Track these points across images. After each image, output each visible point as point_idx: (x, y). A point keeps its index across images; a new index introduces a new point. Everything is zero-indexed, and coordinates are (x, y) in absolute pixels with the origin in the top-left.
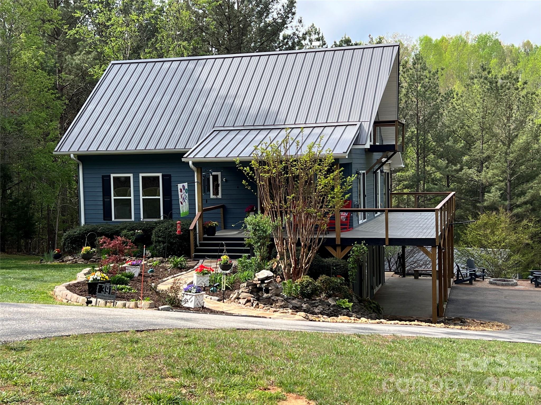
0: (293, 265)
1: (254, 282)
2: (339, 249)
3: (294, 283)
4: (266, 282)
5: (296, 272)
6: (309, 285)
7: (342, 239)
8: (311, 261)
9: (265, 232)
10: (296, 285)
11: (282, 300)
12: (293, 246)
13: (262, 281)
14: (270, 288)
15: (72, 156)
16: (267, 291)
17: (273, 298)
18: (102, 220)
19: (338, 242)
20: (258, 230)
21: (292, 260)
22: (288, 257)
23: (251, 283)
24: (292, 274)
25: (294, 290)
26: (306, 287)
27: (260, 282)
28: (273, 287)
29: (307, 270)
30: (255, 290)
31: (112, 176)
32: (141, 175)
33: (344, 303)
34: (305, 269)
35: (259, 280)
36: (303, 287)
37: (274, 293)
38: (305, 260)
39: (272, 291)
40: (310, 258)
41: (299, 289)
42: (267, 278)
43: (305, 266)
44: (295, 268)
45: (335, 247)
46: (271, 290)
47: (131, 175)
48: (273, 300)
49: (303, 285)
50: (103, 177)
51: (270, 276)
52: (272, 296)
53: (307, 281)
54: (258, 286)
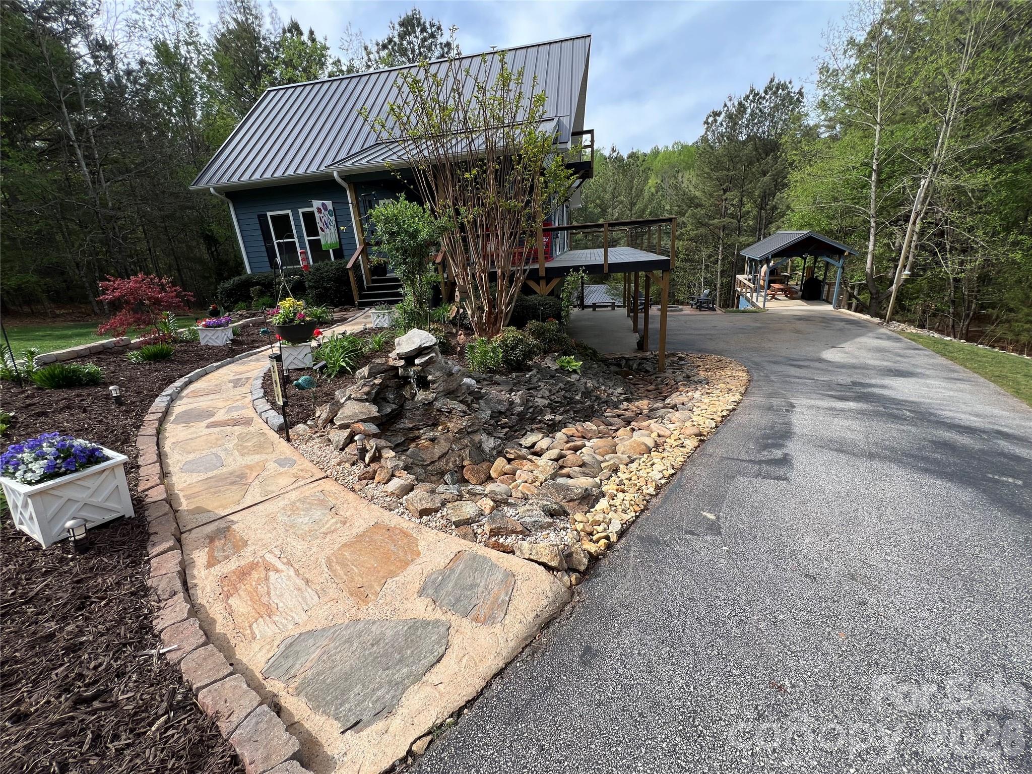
0: (486, 309)
1: (391, 363)
2: (543, 283)
3: (489, 342)
4: (417, 361)
5: (492, 320)
6: (517, 344)
7: (546, 268)
8: (514, 300)
9: (413, 235)
10: (494, 347)
11: (464, 412)
12: (483, 276)
13: (409, 359)
14: (430, 377)
15: (212, 190)
16: (424, 384)
17: (438, 405)
18: (269, 269)
19: (542, 273)
20: (398, 233)
21: (484, 301)
22: (477, 297)
23: (383, 364)
24: (485, 324)
25: (492, 357)
26: (513, 348)
27: (402, 363)
28: (437, 374)
29: (510, 315)
30: (392, 383)
31: (269, 214)
32: (301, 211)
33: (569, 362)
34: (507, 314)
35: (400, 358)
36: (508, 349)
37: (441, 389)
38: (505, 299)
39: (435, 385)
40: (513, 295)
41: (501, 356)
42: (420, 351)
43: (506, 308)
44: (490, 313)
45: (537, 280)
46: (434, 382)
47: (289, 212)
48: (439, 411)
49: (507, 346)
50: (259, 216)
51: (427, 345)
52: (436, 399)
53: (515, 338)
54: (400, 371)
